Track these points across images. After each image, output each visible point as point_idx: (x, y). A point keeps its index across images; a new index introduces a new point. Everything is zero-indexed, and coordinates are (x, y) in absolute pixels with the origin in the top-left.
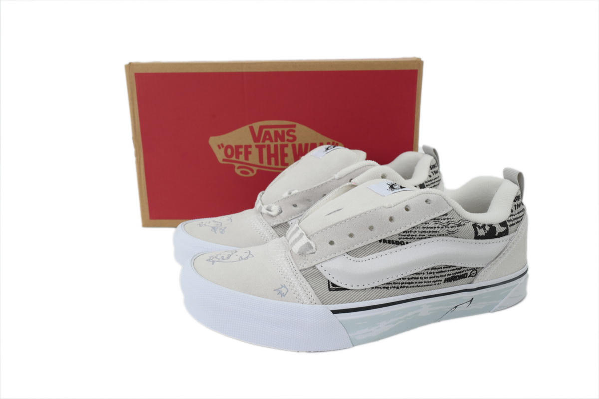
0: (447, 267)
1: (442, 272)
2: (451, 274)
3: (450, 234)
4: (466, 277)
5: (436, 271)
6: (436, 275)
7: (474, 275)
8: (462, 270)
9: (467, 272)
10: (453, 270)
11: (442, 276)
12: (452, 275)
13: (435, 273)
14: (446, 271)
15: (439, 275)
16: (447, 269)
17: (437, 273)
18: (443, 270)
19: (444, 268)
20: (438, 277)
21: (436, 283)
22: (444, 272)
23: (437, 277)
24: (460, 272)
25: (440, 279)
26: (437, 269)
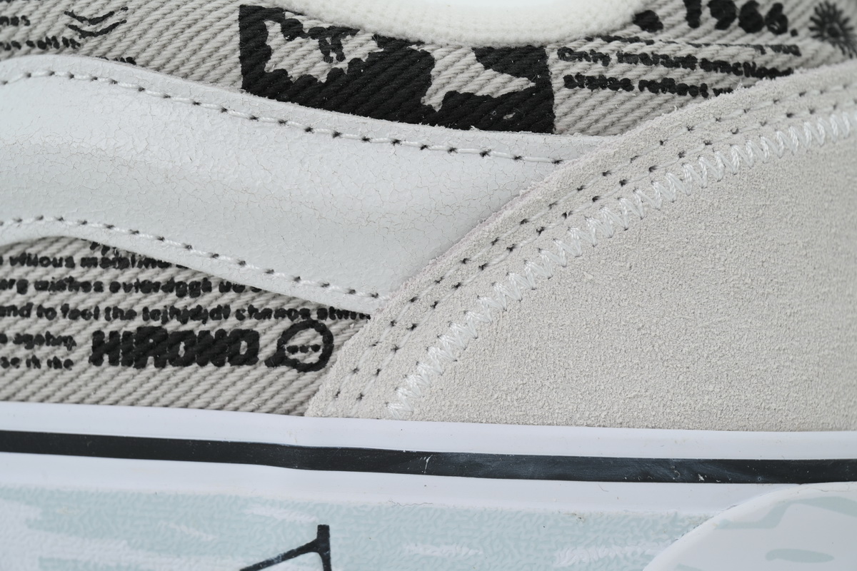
0: (106, 263)
1: (72, 284)
2: (131, 315)
3: (84, 34)
4: (251, 358)
5: (38, 273)
6: (39, 298)
7: (314, 358)
8: (208, 301)
9: (248, 324)
10: (147, 287)
11: (75, 314)
12: (138, 322)
13: (31, 289)
14: (99, 287)
15: (55, 300)
16: (107, 276)
17: (42, 286)
18: (78, 273)
19: (88, 262)
20: (48, 313)
21: (42, 352)
22: (86, 286)
23: (42, 312)
24: (198, 314)
25: (60, 326)
26: (45, 262)
